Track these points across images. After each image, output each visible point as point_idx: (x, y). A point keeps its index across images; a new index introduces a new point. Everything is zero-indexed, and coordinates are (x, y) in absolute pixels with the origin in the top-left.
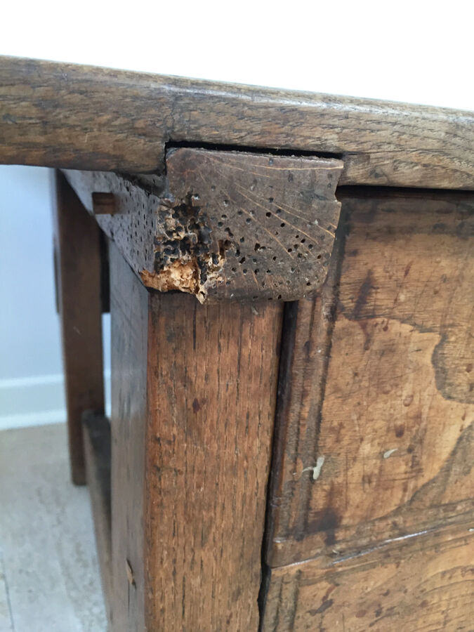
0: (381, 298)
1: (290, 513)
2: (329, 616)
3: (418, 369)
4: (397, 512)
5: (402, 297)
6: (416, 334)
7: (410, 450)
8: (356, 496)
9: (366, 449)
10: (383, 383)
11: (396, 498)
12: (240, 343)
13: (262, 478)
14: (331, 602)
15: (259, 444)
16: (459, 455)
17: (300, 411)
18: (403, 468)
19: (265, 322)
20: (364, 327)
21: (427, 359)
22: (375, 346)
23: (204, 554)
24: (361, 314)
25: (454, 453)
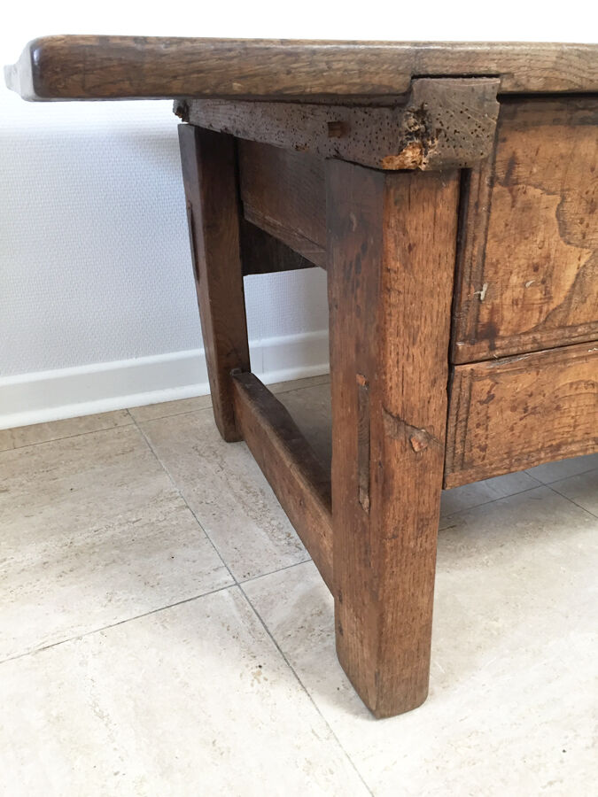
0: (521, 171)
1: (466, 324)
2: (492, 407)
3: (547, 222)
4: (536, 330)
5: (535, 170)
6: (545, 197)
7: (543, 282)
8: (508, 314)
9: (514, 280)
10: (525, 231)
11: (535, 318)
12: (436, 206)
13: (448, 300)
14: (493, 396)
15: (446, 276)
16: (577, 287)
17: (473, 250)
18: (539, 295)
19: (449, 191)
20: (511, 191)
21: (552, 214)
22: (518, 205)
23: (415, 351)
24: (510, 182)
25: (574, 286)
